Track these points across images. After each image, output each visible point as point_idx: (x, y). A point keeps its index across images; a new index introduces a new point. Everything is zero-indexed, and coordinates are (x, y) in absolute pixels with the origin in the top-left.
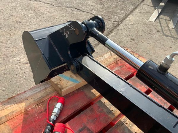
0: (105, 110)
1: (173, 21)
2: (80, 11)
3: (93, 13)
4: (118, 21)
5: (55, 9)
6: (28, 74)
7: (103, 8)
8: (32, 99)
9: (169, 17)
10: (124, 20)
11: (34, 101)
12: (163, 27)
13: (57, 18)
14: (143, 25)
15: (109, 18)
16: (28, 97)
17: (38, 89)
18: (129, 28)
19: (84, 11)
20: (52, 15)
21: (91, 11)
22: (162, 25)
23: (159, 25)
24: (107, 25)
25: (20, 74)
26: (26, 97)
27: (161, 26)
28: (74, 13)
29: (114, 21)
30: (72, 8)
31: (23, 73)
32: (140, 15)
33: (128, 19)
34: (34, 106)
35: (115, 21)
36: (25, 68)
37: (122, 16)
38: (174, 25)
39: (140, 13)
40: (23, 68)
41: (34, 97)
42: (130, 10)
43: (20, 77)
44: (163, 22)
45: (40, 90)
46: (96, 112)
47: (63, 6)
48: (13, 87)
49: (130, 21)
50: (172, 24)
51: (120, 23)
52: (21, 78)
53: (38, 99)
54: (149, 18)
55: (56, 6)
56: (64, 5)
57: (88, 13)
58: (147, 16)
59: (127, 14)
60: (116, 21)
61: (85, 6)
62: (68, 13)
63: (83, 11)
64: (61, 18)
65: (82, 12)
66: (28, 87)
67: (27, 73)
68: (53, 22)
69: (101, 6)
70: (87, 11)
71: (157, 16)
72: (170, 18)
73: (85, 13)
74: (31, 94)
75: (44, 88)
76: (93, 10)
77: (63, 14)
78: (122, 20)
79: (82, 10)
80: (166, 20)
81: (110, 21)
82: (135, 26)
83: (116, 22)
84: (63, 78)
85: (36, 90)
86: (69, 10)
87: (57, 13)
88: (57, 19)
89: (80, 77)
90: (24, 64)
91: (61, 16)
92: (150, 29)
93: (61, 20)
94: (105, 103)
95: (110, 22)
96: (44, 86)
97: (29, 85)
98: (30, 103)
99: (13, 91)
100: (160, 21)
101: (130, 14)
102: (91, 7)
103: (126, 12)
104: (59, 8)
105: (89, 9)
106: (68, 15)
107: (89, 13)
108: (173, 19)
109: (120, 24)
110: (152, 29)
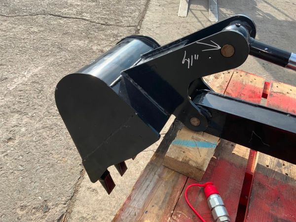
0: (278, 178)
1: (211, 11)
2: (60, 18)
3: (87, 19)
4: (133, 25)
5: (11, 23)
6: (24, 160)
7: (97, 6)
8: (153, 206)
9: (202, 6)
10: (143, 21)
11: (160, 209)
12: (203, 23)
13: (24, 39)
14: (175, 25)
15: (118, 23)
16: (144, 206)
17: (148, 183)
18: (157, 34)
19: (68, 18)
20: (11, 34)
21: (80, 14)
22: (200, 19)
23: (196, 20)
24: (121, 34)
25: (8, 165)
26: (141, 208)
27: (199, 22)
28: (52, 23)
29: (128, 26)
30: (44, 16)
31: (13, 160)
32: (160, 9)
33: (146, 19)
34: (169, 218)
35: (130, 26)
36: (12, 149)
37: (137, 16)
38: (216, 17)
39: (160, 5)
40: (8, 152)
41: (156, 202)
42: (142, 3)
43: (11, 171)
44: (198, 14)
45: (152, 183)
46: (268, 186)
47: (25, 14)
48: (8, 195)
49: (152, 21)
50: (213, 15)
51: (139, 28)
52: (15, 172)
53: (163, 202)
54: (177, 12)
55: (10, 15)
56: (25, 12)
57: (77, 18)
58: (172, 9)
59: (142, 11)
60: (132, 25)
61: (64, 8)
62: (41, 26)
63: (66, 17)
64: (32, 36)
65: (65, 19)
66: (37, 184)
67: (21, 157)
68: (22, 47)
69: (94, 4)
70: (74, 16)
71: (187, 6)
72: (205, 7)
73: (72, 20)
74: (144, 197)
75: (156, 177)
76: (82, 12)
77: (32, 30)
78: (139, 22)
79: (64, 16)
80: (200, 10)
81: (121, 26)
82: (164, 28)
83: (132, 28)
84: (186, 147)
85: (146, 185)
86: (40, 18)
87: (20, 29)
88: (26, 41)
89: (209, 135)
90: (4, 142)
91: (30, 33)
92: (188, 29)
93: (35, 41)
94: (268, 166)
95: (122, 29)
96: (153, 173)
97: (37, 180)
98: (157, 216)
99: (12, 203)
100: (195, 13)
101: (145, 10)
102: (78, 8)
103: (139, 8)
104: (19, 20)
105: (75, 12)
106: (42, 29)
107: (79, 18)
108: (210, 8)
109: (139, 30)
110: (189, 28)
